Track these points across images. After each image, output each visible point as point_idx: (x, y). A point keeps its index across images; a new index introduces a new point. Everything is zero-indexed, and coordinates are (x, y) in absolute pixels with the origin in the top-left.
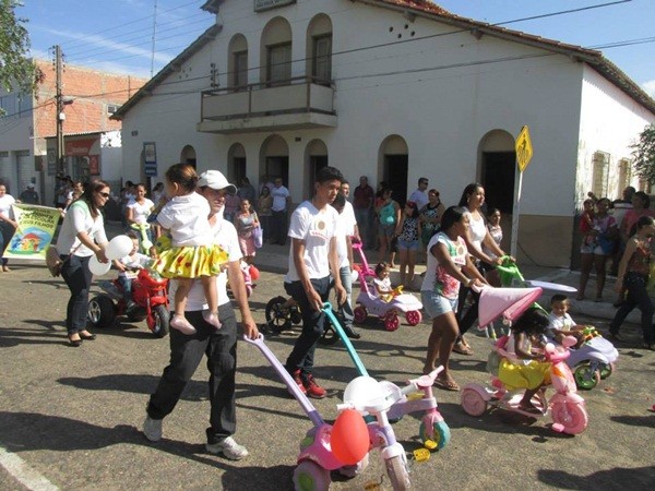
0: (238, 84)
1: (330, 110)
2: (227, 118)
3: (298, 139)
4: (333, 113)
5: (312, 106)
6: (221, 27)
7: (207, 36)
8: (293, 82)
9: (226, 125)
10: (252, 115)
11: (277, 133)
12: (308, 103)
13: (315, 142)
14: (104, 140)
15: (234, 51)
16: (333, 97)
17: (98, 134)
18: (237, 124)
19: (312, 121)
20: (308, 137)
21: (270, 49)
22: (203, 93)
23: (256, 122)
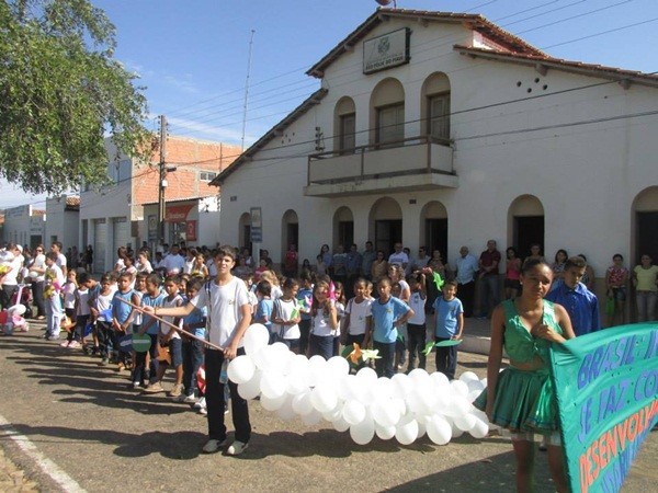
0: (344, 147)
1: (450, 171)
2: (332, 182)
3: (413, 202)
4: (453, 173)
5: (433, 166)
6: (327, 91)
7: (312, 100)
8: (406, 143)
9: (336, 188)
10: (363, 177)
11: (389, 195)
12: (429, 163)
13: (431, 204)
14: (201, 206)
15: (341, 114)
16: (453, 157)
17: (196, 200)
18: (349, 187)
19: (434, 182)
20: (424, 199)
21: (379, 111)
22: (311, 156)
23: (370, 185)
